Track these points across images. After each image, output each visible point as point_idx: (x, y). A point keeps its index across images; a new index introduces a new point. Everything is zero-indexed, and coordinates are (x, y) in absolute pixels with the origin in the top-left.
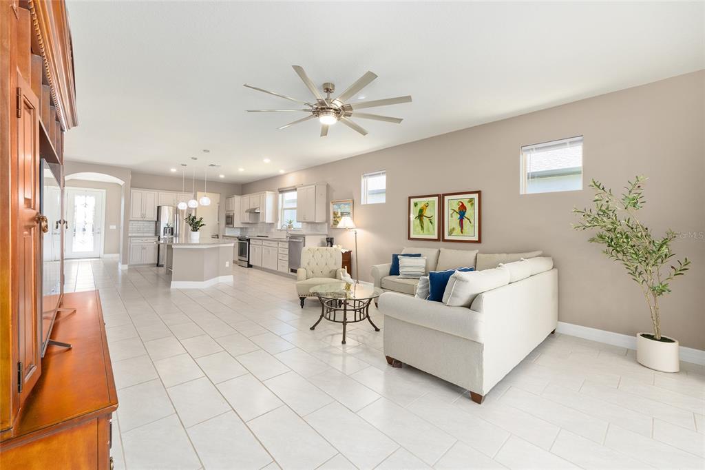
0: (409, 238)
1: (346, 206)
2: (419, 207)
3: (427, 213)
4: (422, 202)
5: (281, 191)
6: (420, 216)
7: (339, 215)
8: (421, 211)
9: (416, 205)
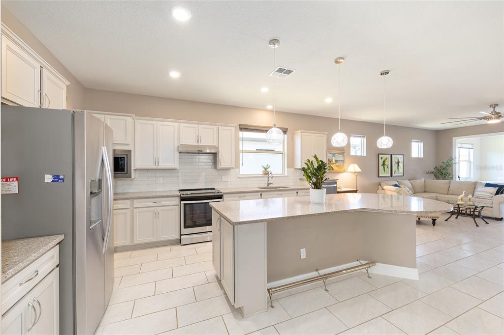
0: (379, 177)
1: (340, 155)
2: (383, 159)
3: (386, 163)
4: (384, 156)
5: (243, 128)
6: (384, 164)
7: (334, 161)
8: (384, 162)
9: (382, 158)
